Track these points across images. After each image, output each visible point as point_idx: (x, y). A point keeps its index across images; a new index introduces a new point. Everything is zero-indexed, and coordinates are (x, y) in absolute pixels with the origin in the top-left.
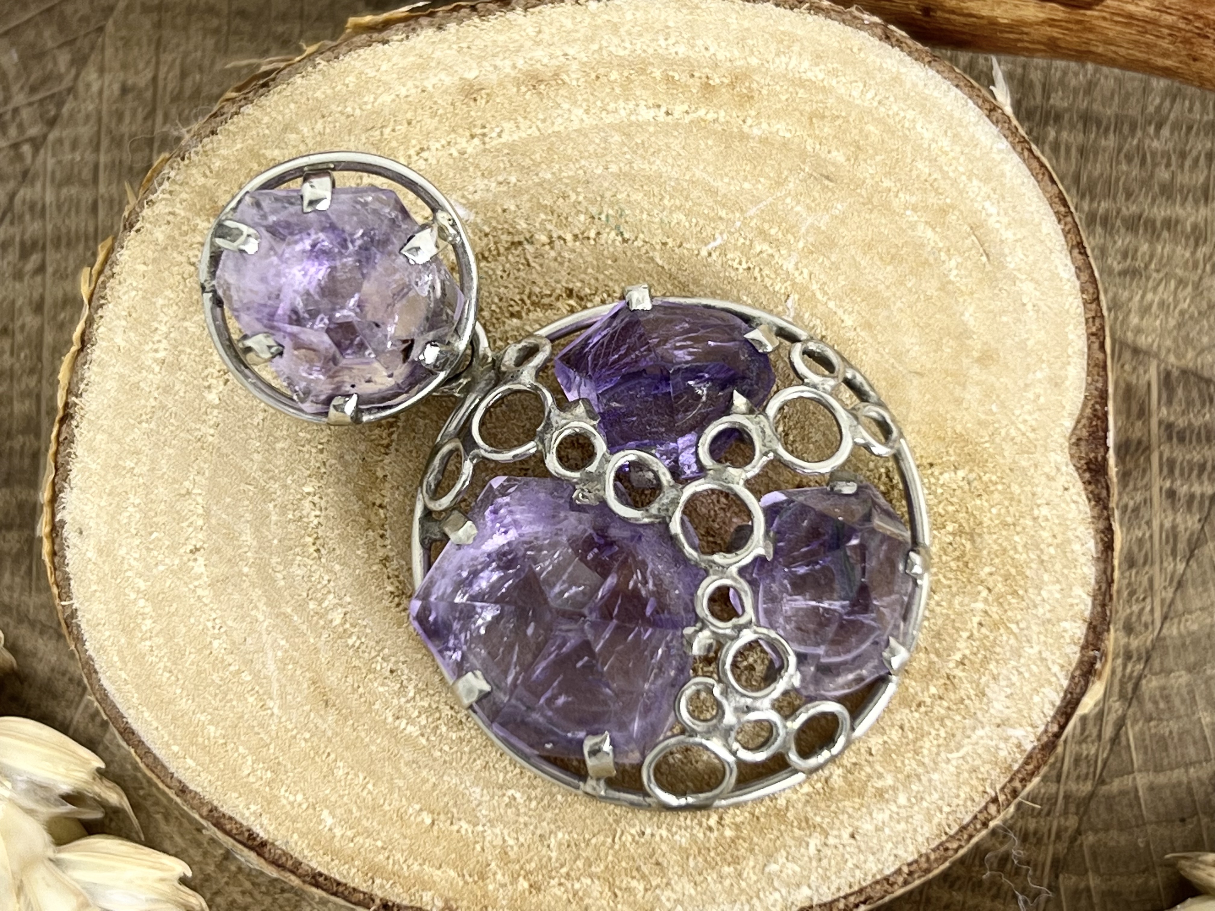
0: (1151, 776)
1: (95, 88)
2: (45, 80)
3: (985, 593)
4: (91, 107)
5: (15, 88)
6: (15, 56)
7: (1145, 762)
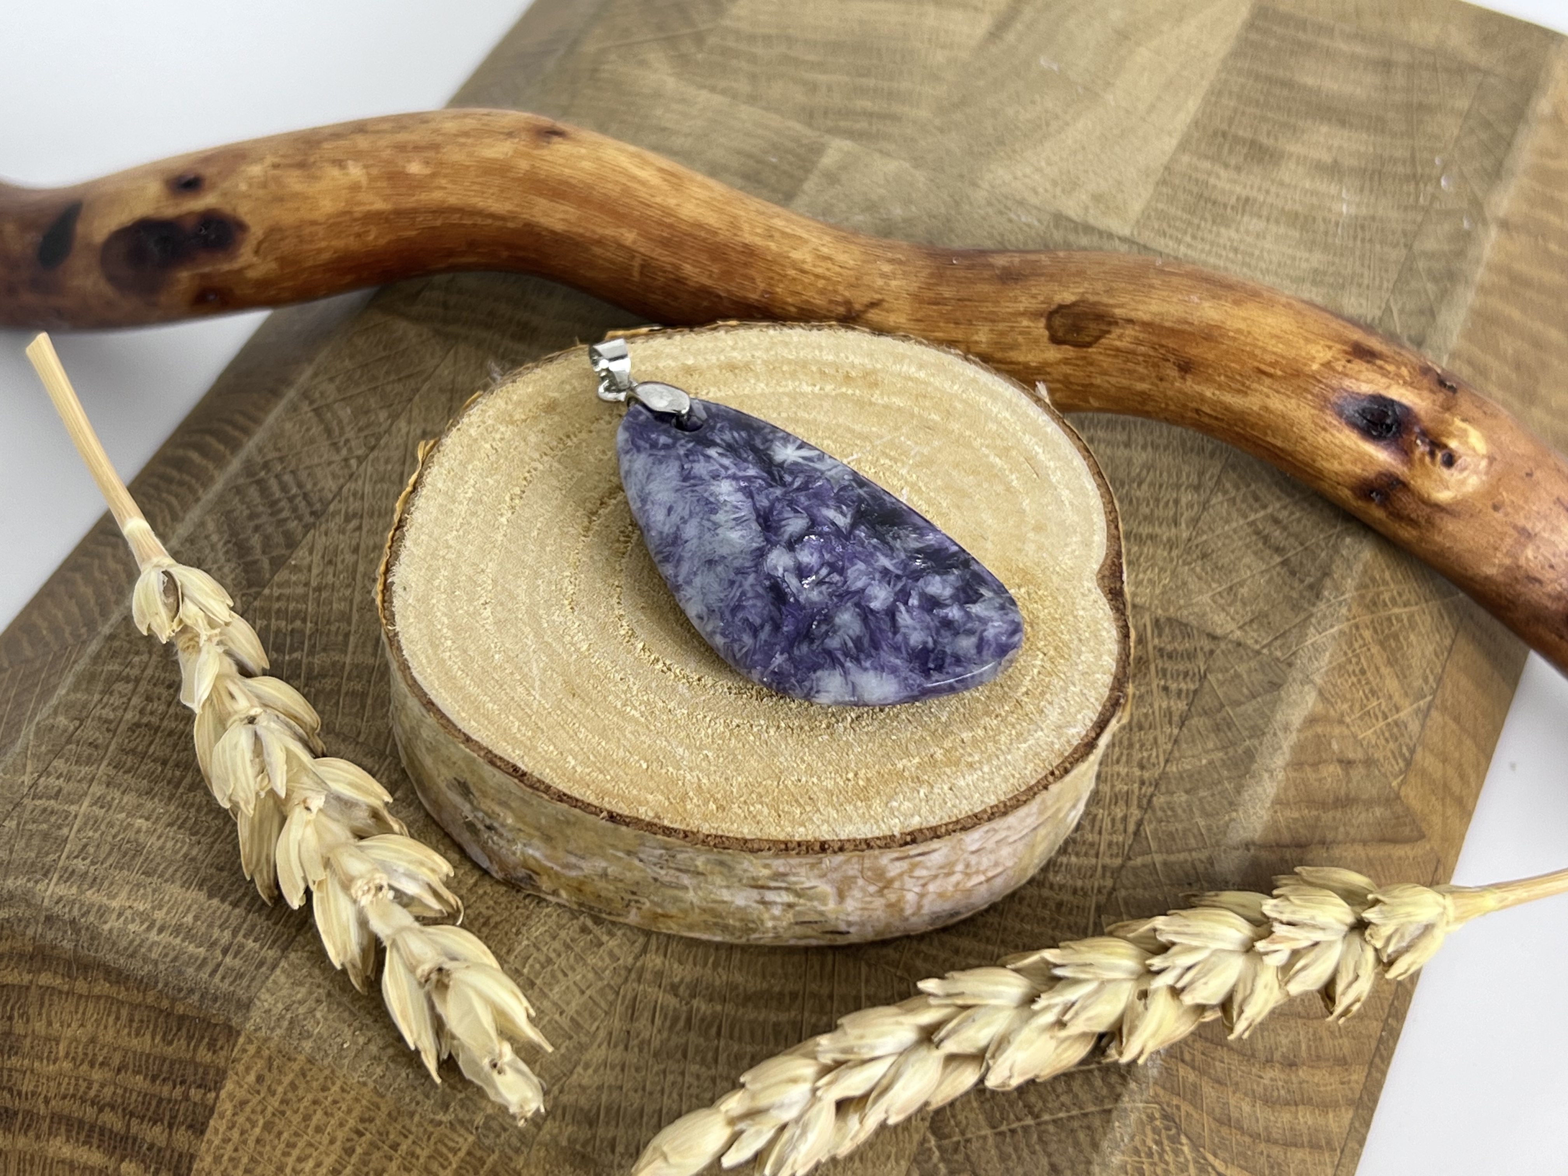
0: (1165, 856)
1: (404, 431)
2: (368, 426)
3: (1041, 656)
4: (400, 441)
5: (348, 429)
6: (349, 411)
7: (1160, 847)
